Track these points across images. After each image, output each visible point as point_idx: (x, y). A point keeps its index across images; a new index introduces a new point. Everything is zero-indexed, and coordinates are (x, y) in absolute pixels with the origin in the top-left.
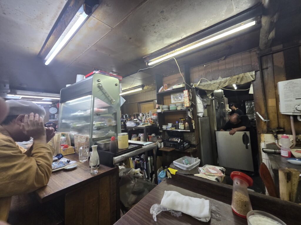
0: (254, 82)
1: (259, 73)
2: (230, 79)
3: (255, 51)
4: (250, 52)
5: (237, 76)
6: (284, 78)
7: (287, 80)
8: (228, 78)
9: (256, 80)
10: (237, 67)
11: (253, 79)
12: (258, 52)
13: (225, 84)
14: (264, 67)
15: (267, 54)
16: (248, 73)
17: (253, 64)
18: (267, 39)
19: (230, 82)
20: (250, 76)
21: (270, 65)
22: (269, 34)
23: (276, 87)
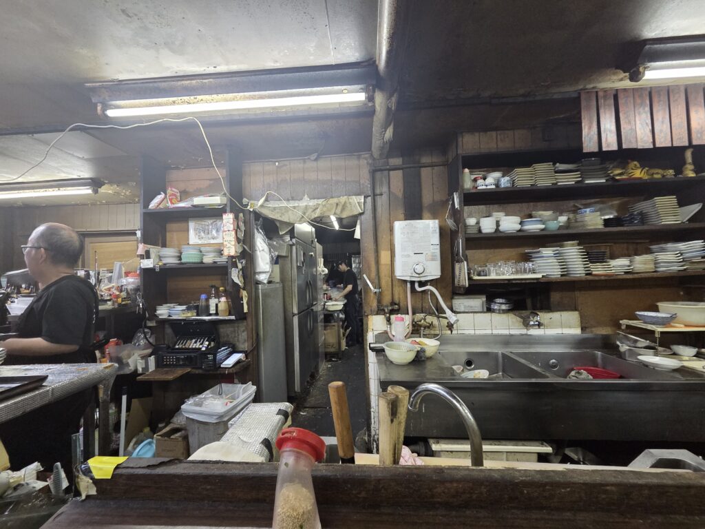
0: (363, 217)
1: (369, 200)
2: (324, 203)
3: (366, 159)
4: (359, 157)
5: (335, 200)
6: (402, 216)
7: (405, 220)
8: (320, 201)
9: (366, 213)
10: (337, 182)
11: (361, 212)
12: (370, 162)
13: (315, 213)
14: (378, 192)
15: (382, 168)
16: (354, 197)
17: (362, 182)
18: (383, 139)
19: (325, 209)
20: (356, 203)
21: (385, 189)
22: (385, 131)
23: (391, 230)
